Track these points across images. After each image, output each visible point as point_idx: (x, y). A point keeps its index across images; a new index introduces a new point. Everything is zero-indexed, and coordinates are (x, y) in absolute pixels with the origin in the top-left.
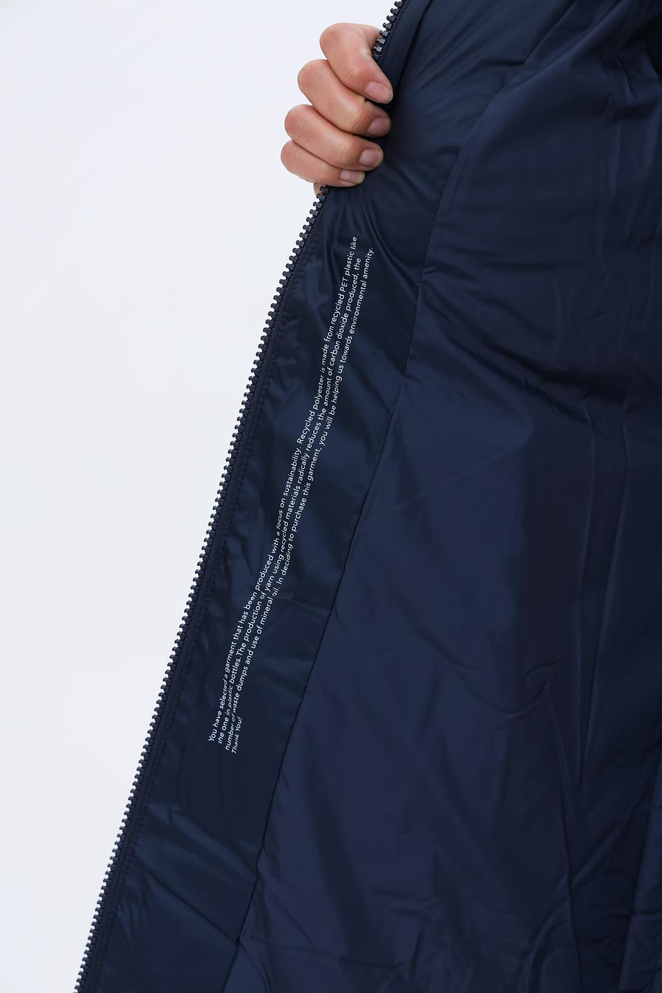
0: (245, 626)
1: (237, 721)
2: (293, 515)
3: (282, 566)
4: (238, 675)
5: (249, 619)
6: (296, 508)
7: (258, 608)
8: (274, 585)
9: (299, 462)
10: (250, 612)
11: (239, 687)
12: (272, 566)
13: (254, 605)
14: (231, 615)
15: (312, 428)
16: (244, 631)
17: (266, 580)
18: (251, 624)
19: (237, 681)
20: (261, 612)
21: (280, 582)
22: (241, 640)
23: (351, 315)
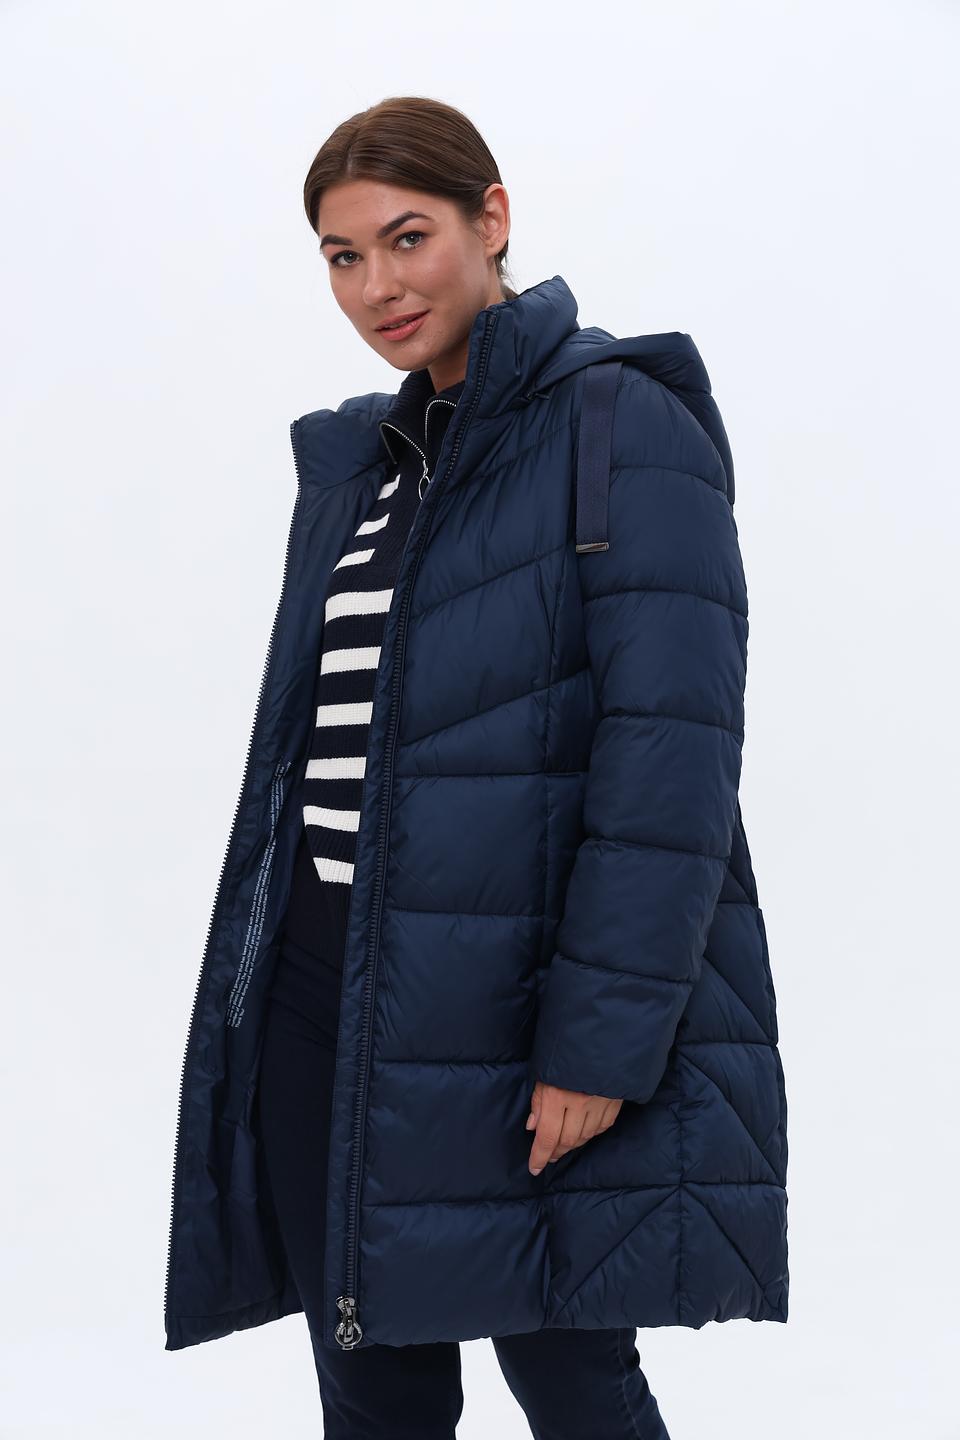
0: (245, 964)
1: (240, 1011)
2: (262, 903)
3: (258, 930)
4: (243, 988)
5: (246, 960)
6: (263, 900)
7: (250, 953)
8: (256, 940)
9: (263, 876)
10: (246, 956)
11: (243, 994)
12: (252, 931)
13: (247, 953)
14: (234, 961)
15: (268, 857)
16: (244, 967)
17: (251, 939)
18: (248, 963)
19: (242, 991)
20: (252, 955)
21: (259, 938)
22: (243, 971)
23: (280, 795)
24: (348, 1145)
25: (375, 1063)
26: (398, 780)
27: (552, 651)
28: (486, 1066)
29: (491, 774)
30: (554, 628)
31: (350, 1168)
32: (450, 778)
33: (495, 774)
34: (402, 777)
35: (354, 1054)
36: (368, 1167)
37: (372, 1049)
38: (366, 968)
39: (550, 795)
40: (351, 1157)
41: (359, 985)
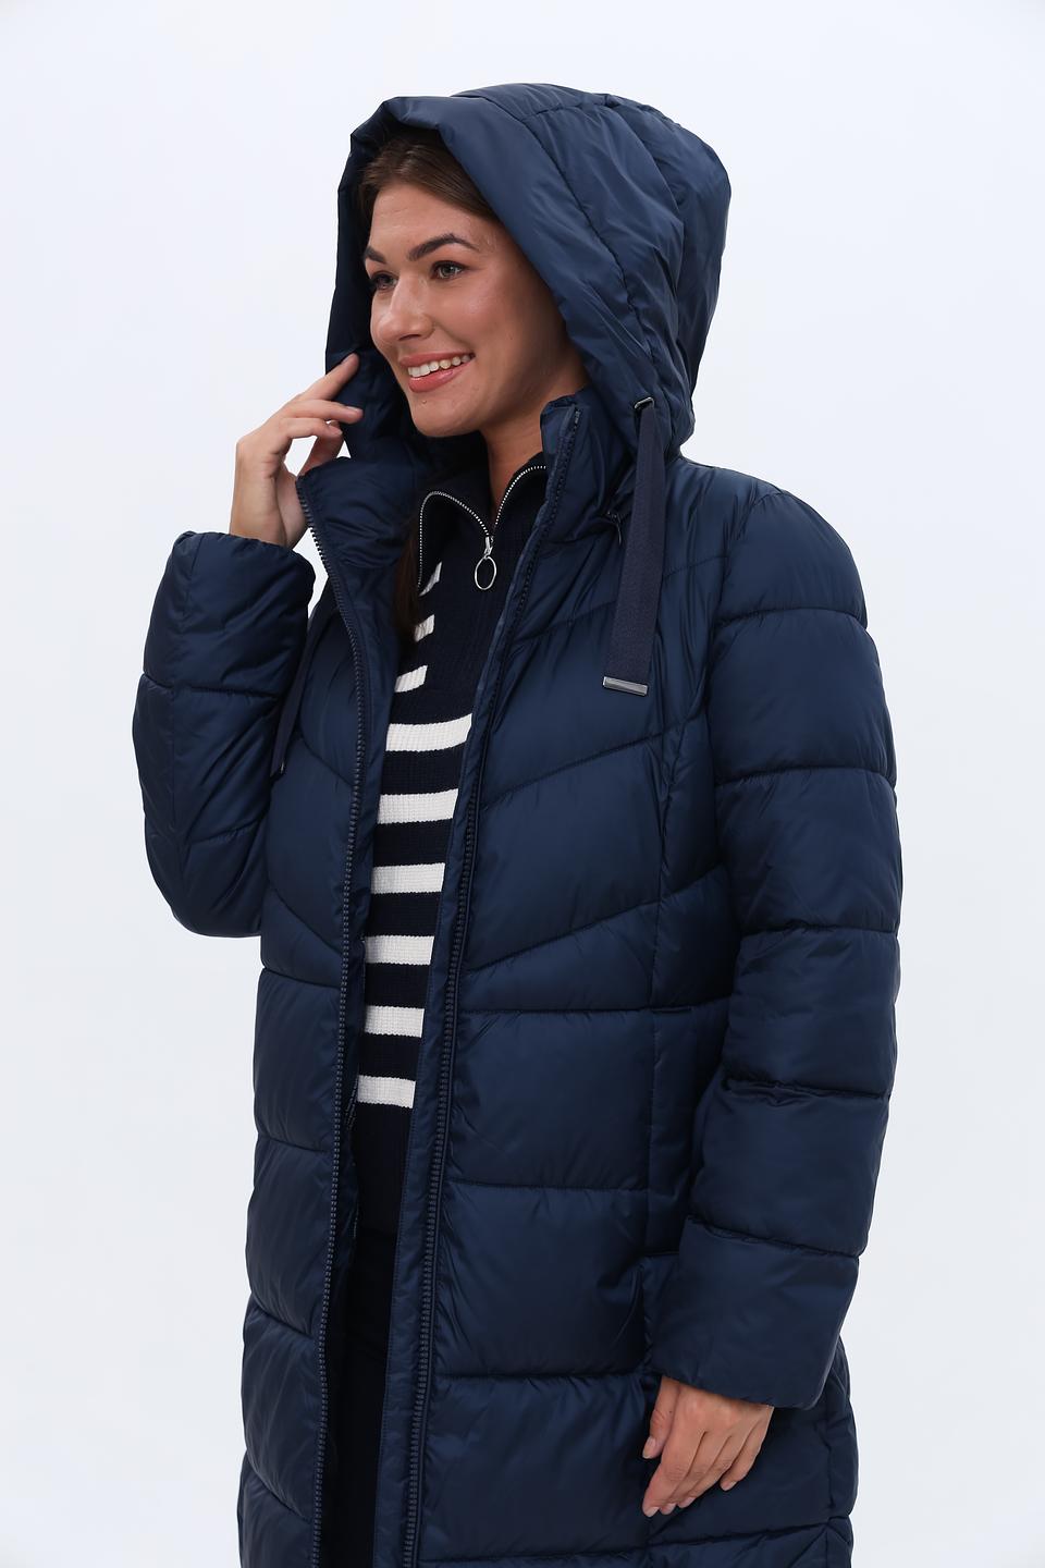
24: (402, 1485)
25: (438, 1378)
26: (464, 1015)
27: (663, 857)
28: (574, 1380)
29: (585, 1011)
30: (664, 828)
31: (405, 1513)
32: (535, 1015)
33: (592, 1011)
34: (471, 1012)
35: (411, 1367)
36: (427, 1512)
37: (435, 1362)
38: (423, 1257)
39: (658, 1035)
40: (406, 1501)
41: (414, 1281)
